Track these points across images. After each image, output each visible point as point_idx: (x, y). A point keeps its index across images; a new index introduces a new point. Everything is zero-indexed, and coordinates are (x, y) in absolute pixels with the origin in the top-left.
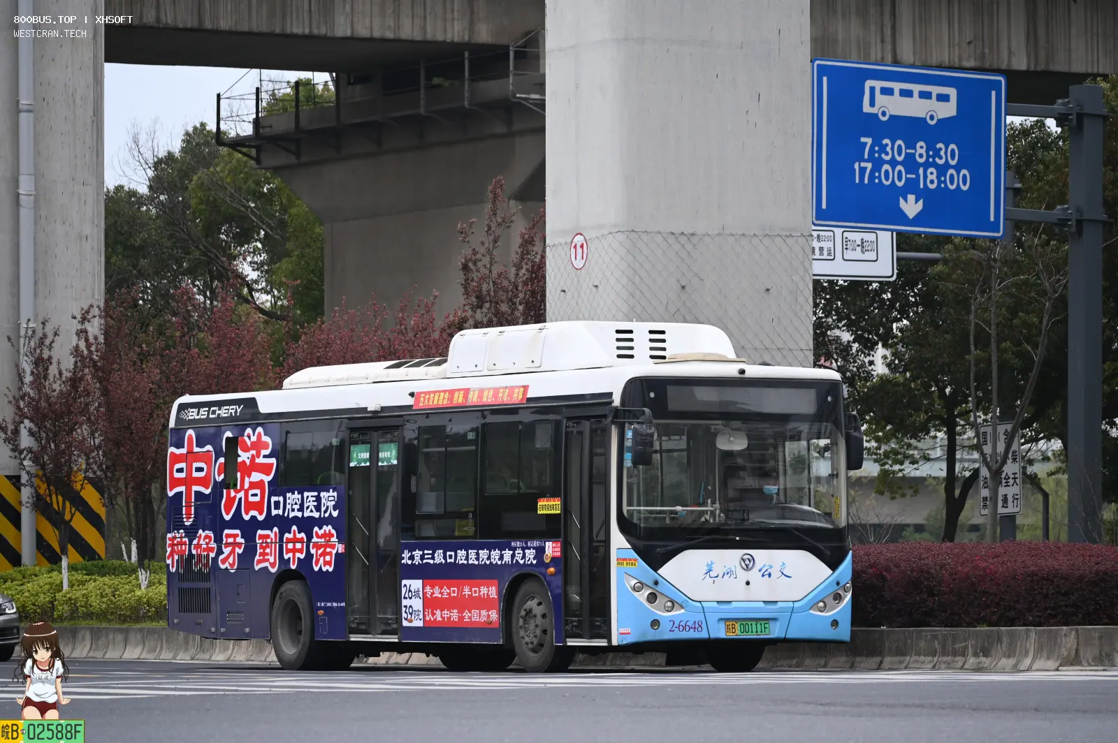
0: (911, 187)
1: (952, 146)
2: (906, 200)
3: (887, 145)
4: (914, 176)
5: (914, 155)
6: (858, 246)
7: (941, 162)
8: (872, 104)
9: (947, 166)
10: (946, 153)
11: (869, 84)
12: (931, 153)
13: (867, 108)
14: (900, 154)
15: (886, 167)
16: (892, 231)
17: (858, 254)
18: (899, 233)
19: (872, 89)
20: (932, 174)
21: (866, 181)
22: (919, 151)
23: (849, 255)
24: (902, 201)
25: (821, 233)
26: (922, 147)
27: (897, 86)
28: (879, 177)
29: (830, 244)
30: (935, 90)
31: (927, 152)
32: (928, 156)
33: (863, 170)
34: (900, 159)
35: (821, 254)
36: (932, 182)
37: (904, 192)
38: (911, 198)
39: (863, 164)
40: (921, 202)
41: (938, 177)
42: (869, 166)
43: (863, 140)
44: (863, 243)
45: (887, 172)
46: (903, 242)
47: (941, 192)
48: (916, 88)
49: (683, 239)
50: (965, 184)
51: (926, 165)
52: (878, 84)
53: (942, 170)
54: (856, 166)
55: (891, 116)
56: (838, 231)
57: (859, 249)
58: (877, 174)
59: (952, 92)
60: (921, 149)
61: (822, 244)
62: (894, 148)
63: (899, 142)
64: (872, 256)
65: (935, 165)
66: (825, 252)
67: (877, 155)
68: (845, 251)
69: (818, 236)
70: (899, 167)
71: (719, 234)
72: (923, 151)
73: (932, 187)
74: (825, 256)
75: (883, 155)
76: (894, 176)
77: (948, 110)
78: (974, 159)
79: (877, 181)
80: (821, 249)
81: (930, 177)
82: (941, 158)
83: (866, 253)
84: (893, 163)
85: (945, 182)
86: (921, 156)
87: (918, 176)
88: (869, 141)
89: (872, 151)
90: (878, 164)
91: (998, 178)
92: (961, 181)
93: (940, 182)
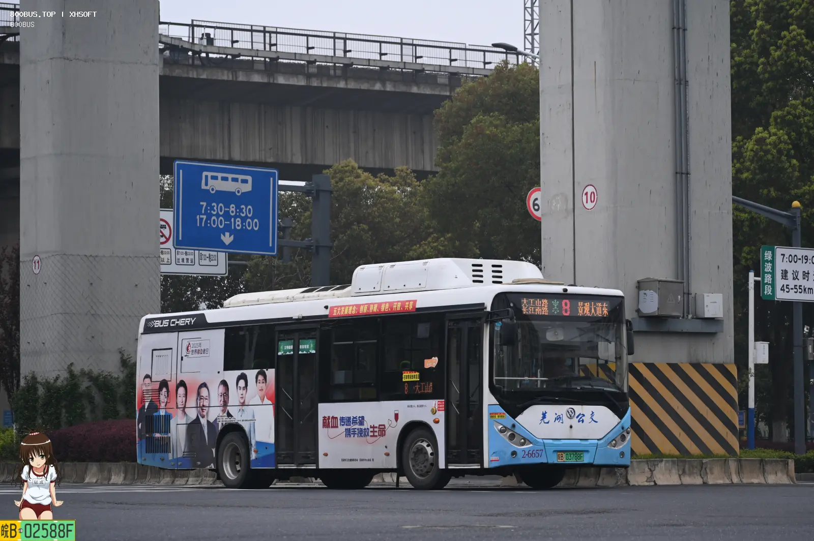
0: (227, 228)
1: (250, 207)
2: (224, 235)
3: (214, 206)
4: (229, 223)
5: (229, 211)
6: (207, 257)
7: (243, 215)
8: (206, 184)
9: (247, 217)
10: (246, 211)
11: (205, 174)
12: (238, 210)
13: (203, 187)
14: (221, 211)
15: (214, 218)
16: (226, 252)
17: (207, 262)
18: (229, 253)
19: (207, 177)
20: (239, 221)
21: (203, 225)
22: (232, 209)
23: (202, 262)
24: (222, 235)
25: (187, 251)
26: (233, 207)
27: (220, 175)
28: (210, 223)
29: (193, 257)
30: (241, 177)
31: (236, 210)
32: (236, 212)
33: (201, 219)
34: (221, 213)
35: (187, 262)
36: (238, 226)
37: (223, 231)
38: (227, 234)
39: (201, 216)
40: (232, 237)
41: (242, 223)
42: (205, 217)
43: (201, 203)
44: (210, 256)
45: (214, 220)
46: (231, 257)
47: (243, 231)
48: (230, 176)
49: (91, 259)
50: (256, 227)
51: (235, 217)
52: (210, 174)
53: (244, 220)
54: (198, 217)
55: (216, 191)
56: (197, 252)
57: (208, 259)
58: (209, 222)
59: (249, 178)
60: (232, 208)
61: (188, 257)
62: (218, 208)
63: (221, 205)
64: (215, 263)
65: (240, 216)
66: (190, 261)
67: (209, 211)
68: (200, 260)
69: (186, 252)
70: (221, 218)
71: (111, 256)
72: (234, 210)
73: (239, 228)
74: (190, 263)
75: (212, 212)
76: (218, 223)
77: (248, 188)
78: (261, 213)
79: (209, 225)
80: (187, 259)
81: (237, 223)
82: (243, 213)
83: (212, 261)
84: (218, 215)
85: (245, 226)
86: (232, 212)
87: (231, 222)
88: (205, 204)
89: (206, 209)
90: (209, 216)
91: (274, 222)
92: (254, 225)
93: (242, 226)
